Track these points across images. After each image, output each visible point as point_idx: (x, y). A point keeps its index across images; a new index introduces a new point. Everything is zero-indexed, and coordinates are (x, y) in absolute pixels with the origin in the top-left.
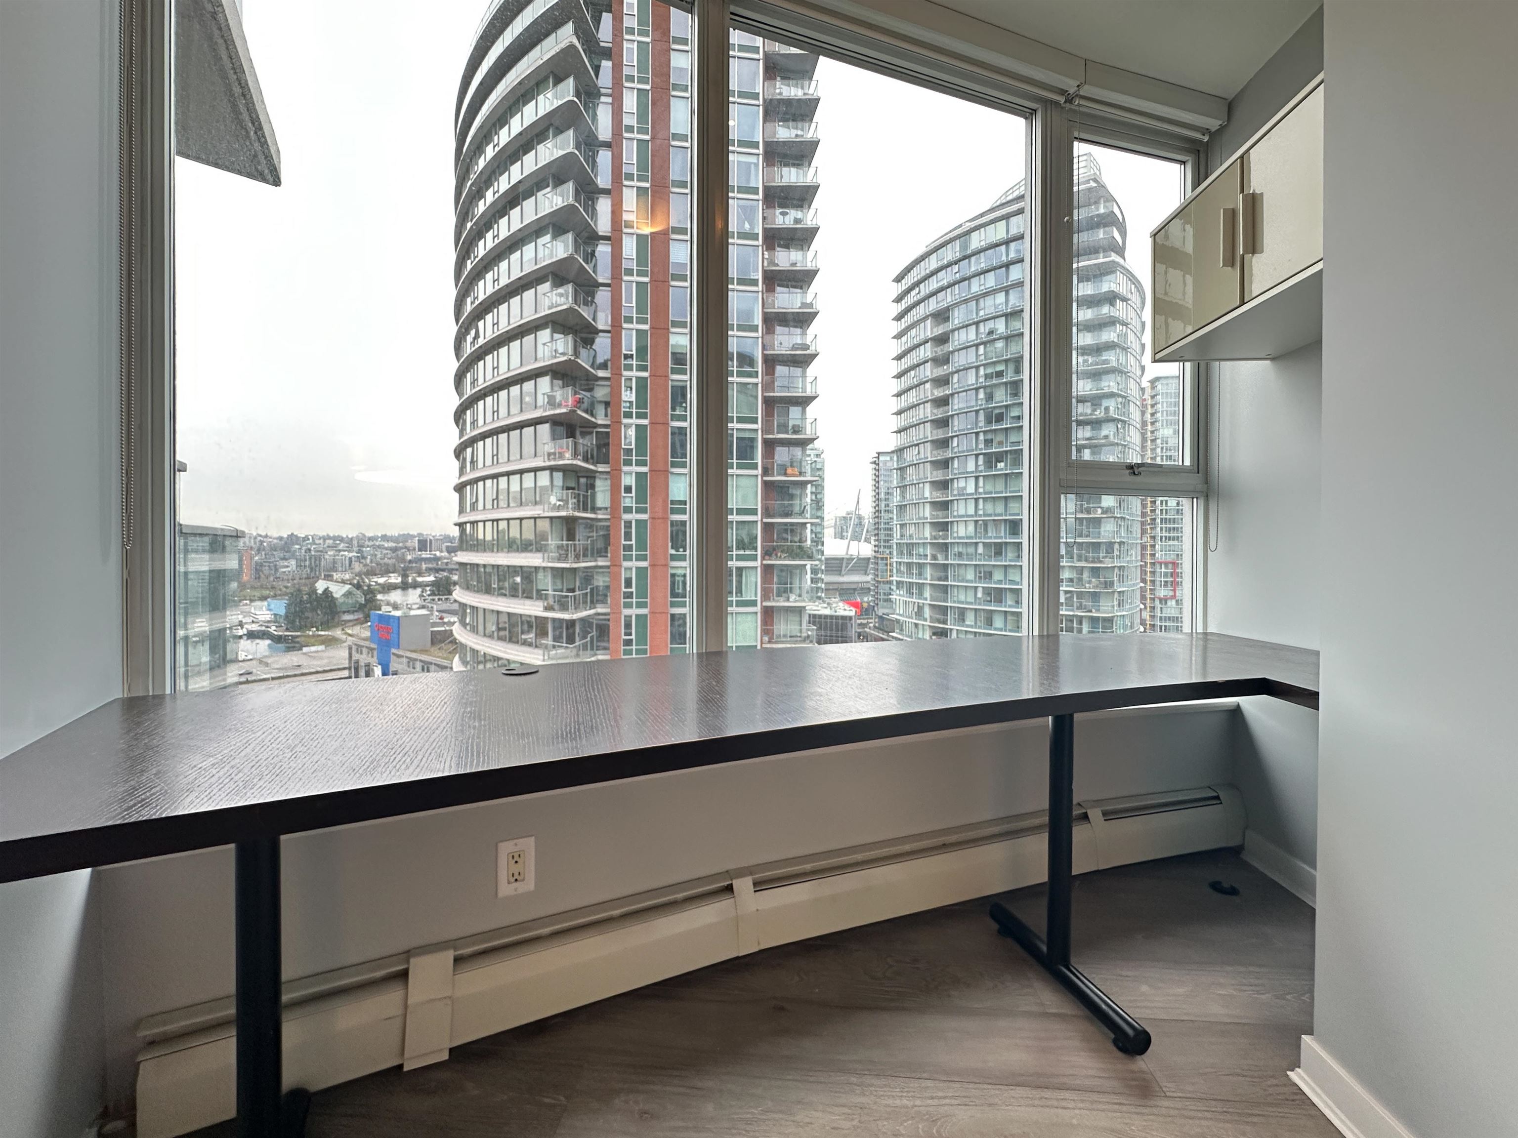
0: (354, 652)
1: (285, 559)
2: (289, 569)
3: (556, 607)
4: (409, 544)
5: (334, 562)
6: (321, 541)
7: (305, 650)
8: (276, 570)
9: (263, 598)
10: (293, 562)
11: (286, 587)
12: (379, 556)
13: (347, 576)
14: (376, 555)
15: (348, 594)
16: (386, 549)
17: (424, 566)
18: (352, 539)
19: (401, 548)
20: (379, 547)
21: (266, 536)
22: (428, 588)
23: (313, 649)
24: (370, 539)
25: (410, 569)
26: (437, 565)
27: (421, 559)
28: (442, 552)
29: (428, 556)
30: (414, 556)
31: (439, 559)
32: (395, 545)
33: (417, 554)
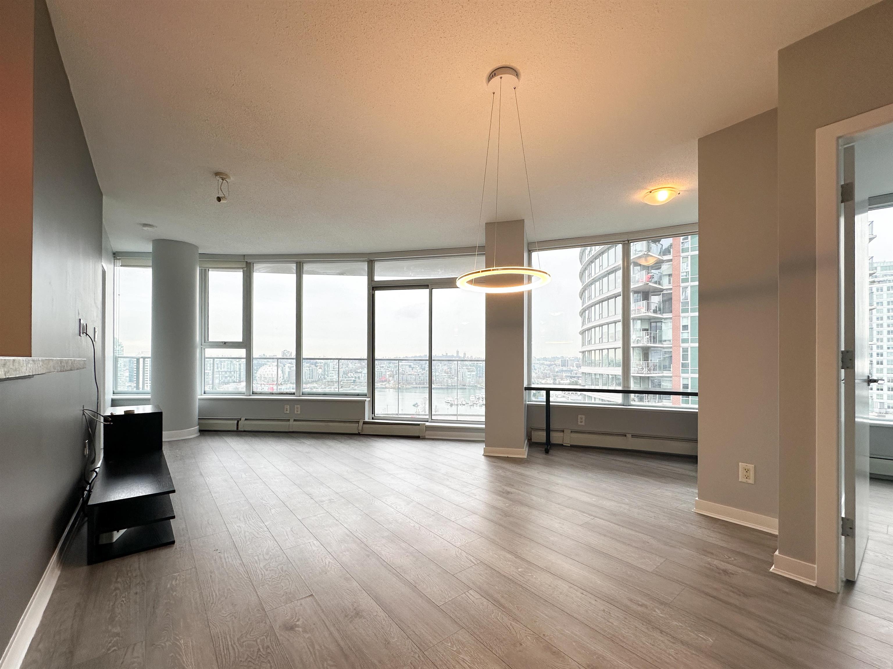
4: (557, 362)
12: (542, 369)
25: (557, 376)
26: (571, 374)
27: (562, 371)
28: (573, 367)
29: (566, 369)
30: (559, 369)
31: (572, 371)
32: (549, 363)
33: (561, 368)
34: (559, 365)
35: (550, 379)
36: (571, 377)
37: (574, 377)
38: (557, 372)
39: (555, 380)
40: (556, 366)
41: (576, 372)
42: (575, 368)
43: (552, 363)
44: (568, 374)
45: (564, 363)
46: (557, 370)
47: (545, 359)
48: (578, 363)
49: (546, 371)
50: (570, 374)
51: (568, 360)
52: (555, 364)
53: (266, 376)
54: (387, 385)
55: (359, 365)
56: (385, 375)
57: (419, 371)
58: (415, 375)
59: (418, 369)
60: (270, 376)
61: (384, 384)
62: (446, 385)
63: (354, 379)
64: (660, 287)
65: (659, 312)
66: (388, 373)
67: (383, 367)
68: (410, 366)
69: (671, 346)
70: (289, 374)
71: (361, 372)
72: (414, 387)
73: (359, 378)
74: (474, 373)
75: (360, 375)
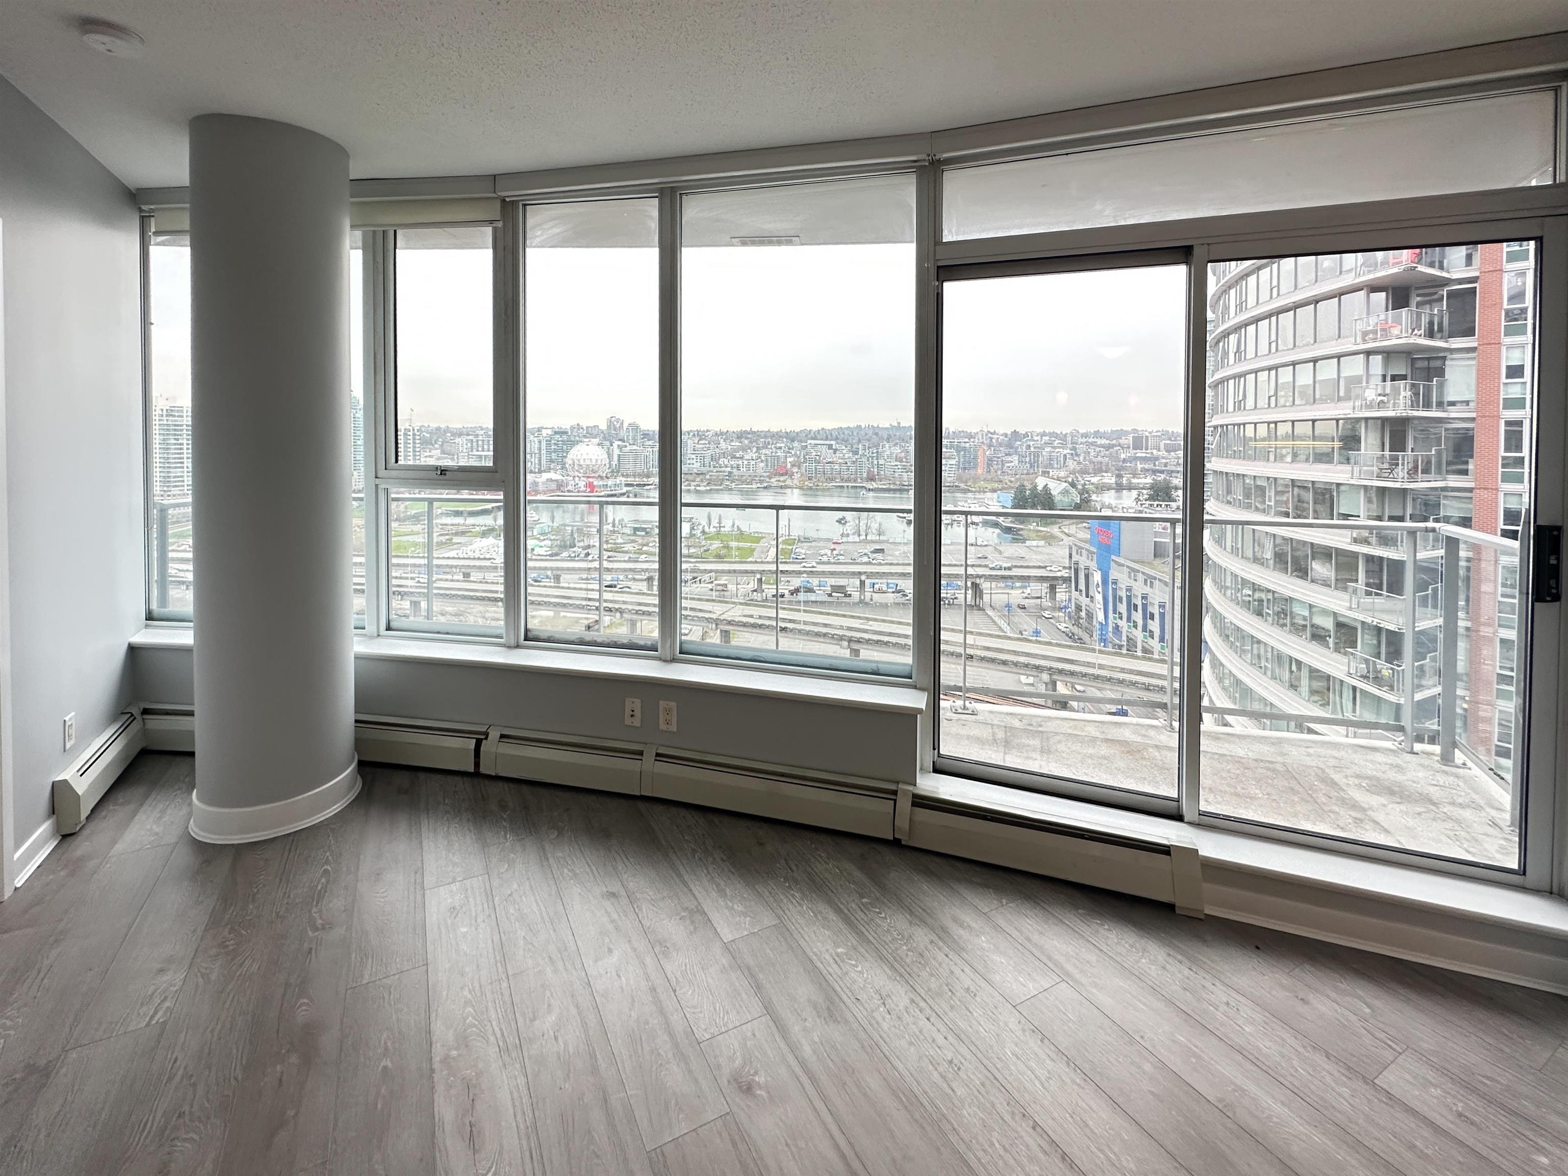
0: (1074, 553)
1: (1010, 455)
2: (1012, 464)
3: (1374, 540)
4: (1122, 441)
5: (1051, 459)
6: (1039, 438)
7: (1028, 543)
8: (1003, 465)
9: (994, 491)
10: (1016, 458)
11: (1011, 482)
12: (1092, 454)
13: (1062, 474)
14: (1089, 453)
15: (1065, 492)
16: (1099, 446)
17: (1139, 466)
18: (1066, 435)
19: (1115, 445)
20: (1093, 444)
21: (994, 433)
22: (1145, 492)
23: (1034, 543)
24: (1085, 435)
25: (1124, 468)
26: (1155, 465)
27: (1136, 458)
28: (1159, 450)
29: (1144, 455)
30: (1128, 455)
31: (1157, 459)
32: (1108, 442)
33: (1132, 452)
34: (1129, 447)
35: (1109, 474)
36: (1154, 472)
37: (1162, 472)
38: (1124, 461)
39: (1119, 476)
40: (1123, 448)
41: (1164, 461)
42: (1163, 453)
43: (1114, 442)
44: (1147, 466)
45: (1138, 442)
46: (1123, 456)
47: (1097, 434)
48: (1169, 442)
49: (1099, 459)
50: (1151, 466)
51: (1147, 437)
52: (1120, 445)
53: (582, 463)
54: (789, 482)
55: (738, 444)
56: (785, 462)
57: (847, 456)
58: (840, 463)
59: (844, 452)
60: (588, 462)
61: (782, 478)
62: (898, 483)
63: (729, 469)
64: (1445, 275)
65: (1439, 335)
66: (789, 460)
67: (780, 448)
68: (830, 447)
69: (1474, 415)
70: (619, 460)
71: (742, 458)
72: (837, 487)
73: (738, 467)
74: (953, 462)
75: (740, 462)
